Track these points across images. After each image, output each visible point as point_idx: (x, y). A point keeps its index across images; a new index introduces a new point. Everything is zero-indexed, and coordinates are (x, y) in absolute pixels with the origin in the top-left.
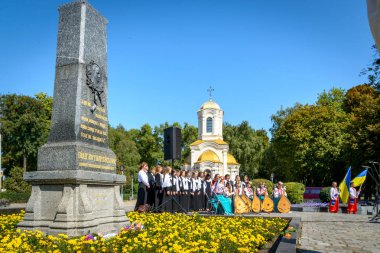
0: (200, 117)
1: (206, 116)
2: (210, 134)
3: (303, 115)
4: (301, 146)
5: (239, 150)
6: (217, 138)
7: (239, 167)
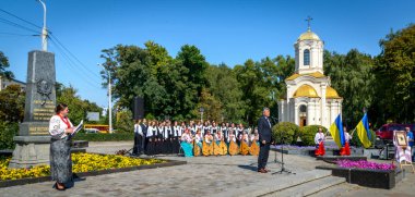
0: (297, 50)
1: (302, 48)
2: (307, 67)
3: (406, 40)
4: (402, 76)
5: (345, 81)
6: (315, 71)
7: (340, 101)
